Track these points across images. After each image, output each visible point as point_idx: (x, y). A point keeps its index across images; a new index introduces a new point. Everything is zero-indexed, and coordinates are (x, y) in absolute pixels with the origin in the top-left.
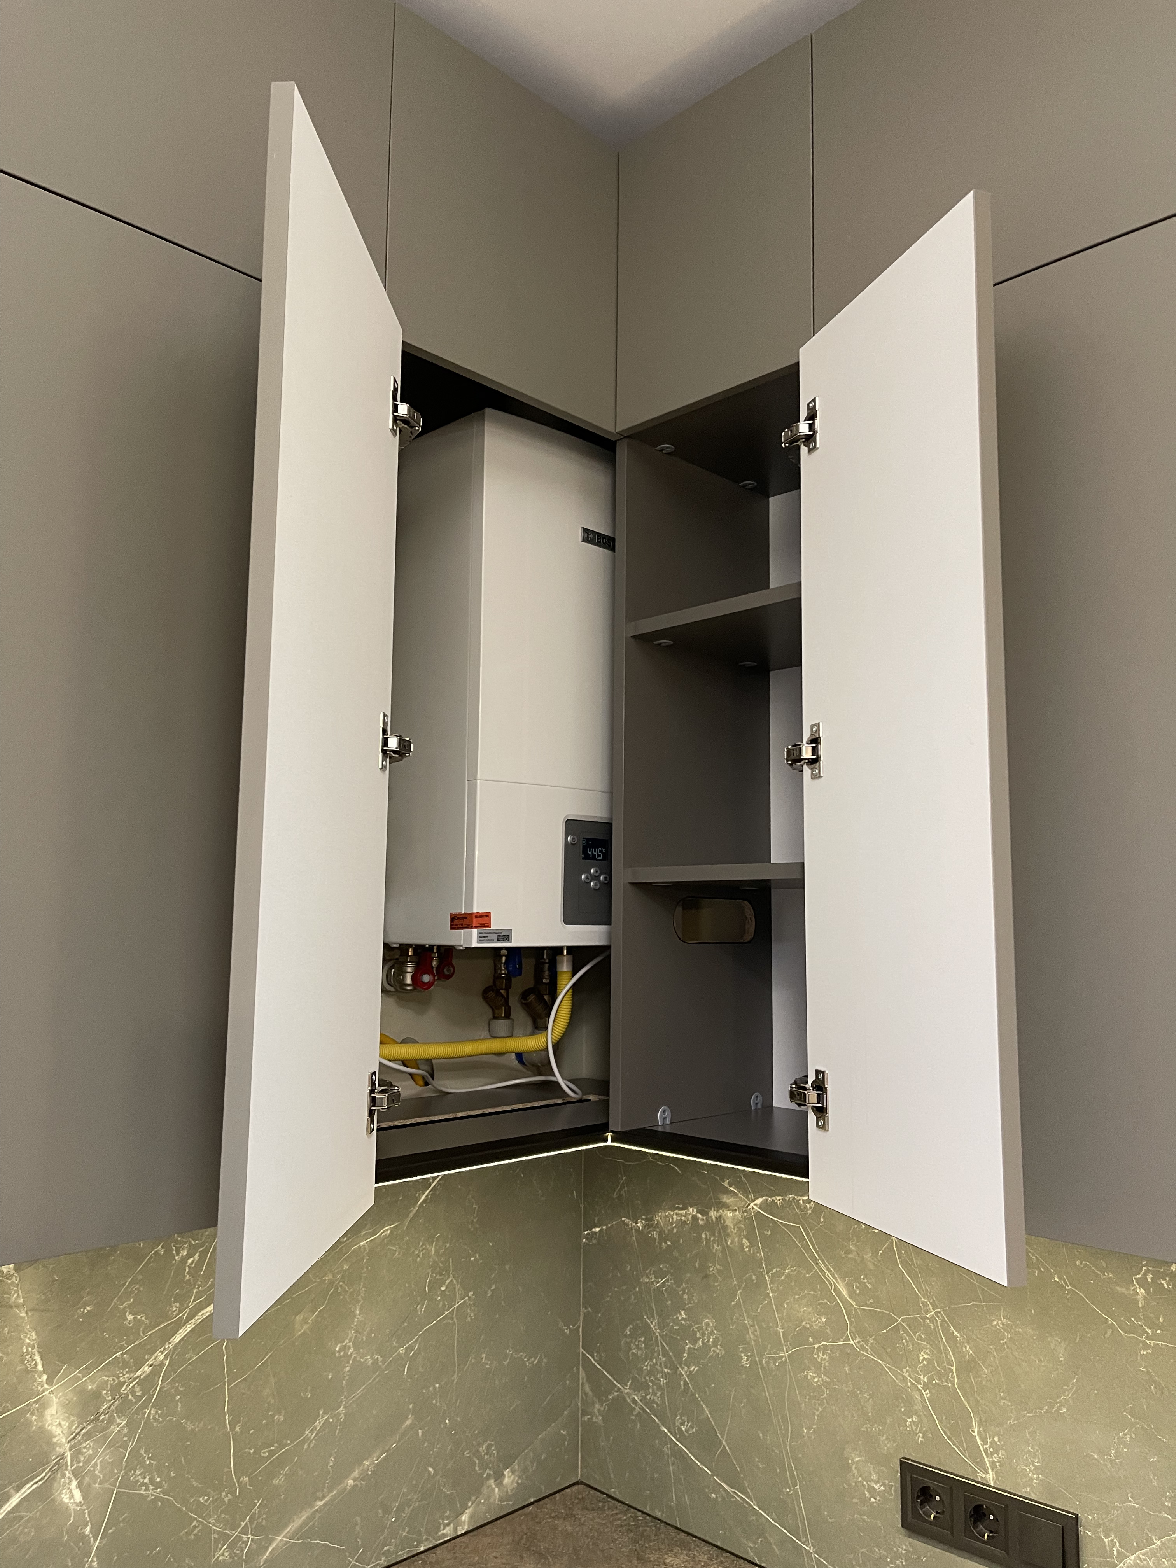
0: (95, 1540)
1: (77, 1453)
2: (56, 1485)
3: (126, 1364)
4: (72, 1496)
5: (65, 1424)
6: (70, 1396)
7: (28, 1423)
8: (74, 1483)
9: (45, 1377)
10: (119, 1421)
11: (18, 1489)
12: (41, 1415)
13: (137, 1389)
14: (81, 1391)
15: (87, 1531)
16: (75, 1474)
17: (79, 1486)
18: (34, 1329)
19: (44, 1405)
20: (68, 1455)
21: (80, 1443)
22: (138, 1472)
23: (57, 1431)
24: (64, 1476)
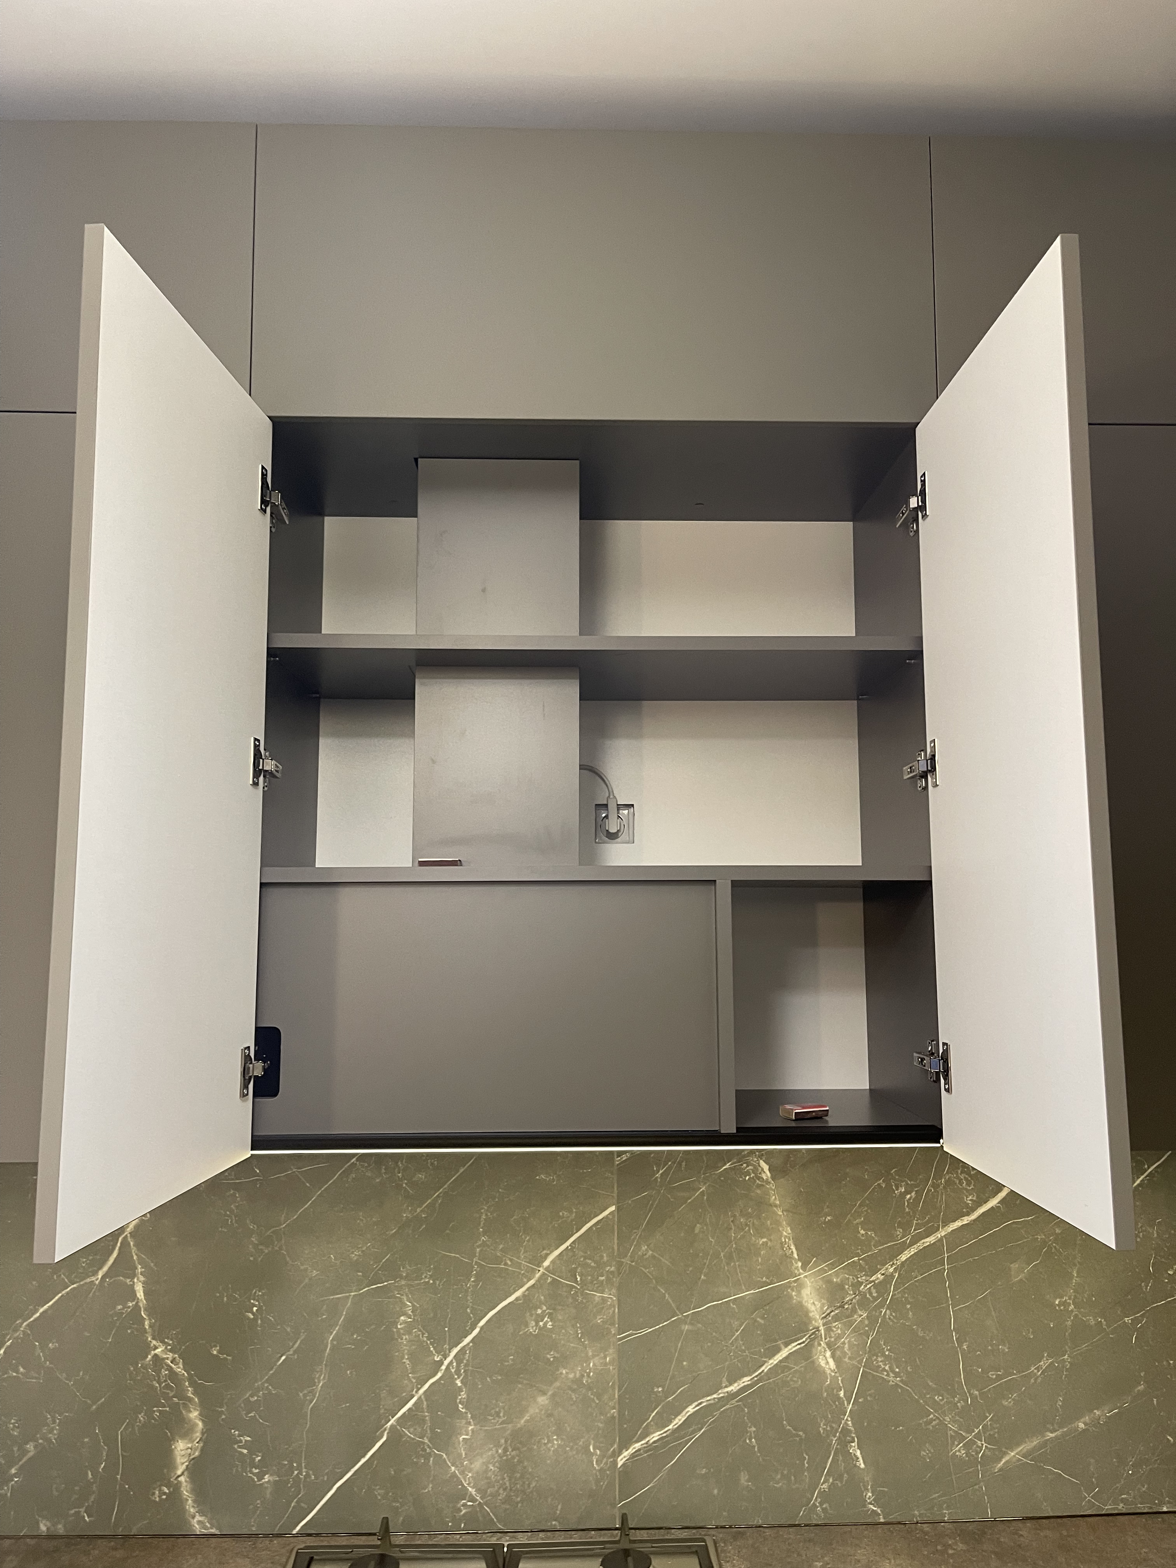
0: (849, 1403)
1: (829, 1330)
2: (814, 1350)
3: (862, 1269)
4: (827, 1363)
5: (818, 1305)
6: (820, 1283)
7: (791, 1297)
8: (828, 1354)
9: (800, 1264)
10: (860, 1313)
11: (787, 1345)
12: (799, 1292)
13: (874, 1291)
14: (828, 1281)
15: (842, 1394)
16: (829, 1345)
17: (833, 1356)
18: (789, 1225)
19: (800, 1286)
20: (822, 1328)
21: (830, 1322)
22: (880, 1359)
23: (813, 1308)
24: (820, 1345)
